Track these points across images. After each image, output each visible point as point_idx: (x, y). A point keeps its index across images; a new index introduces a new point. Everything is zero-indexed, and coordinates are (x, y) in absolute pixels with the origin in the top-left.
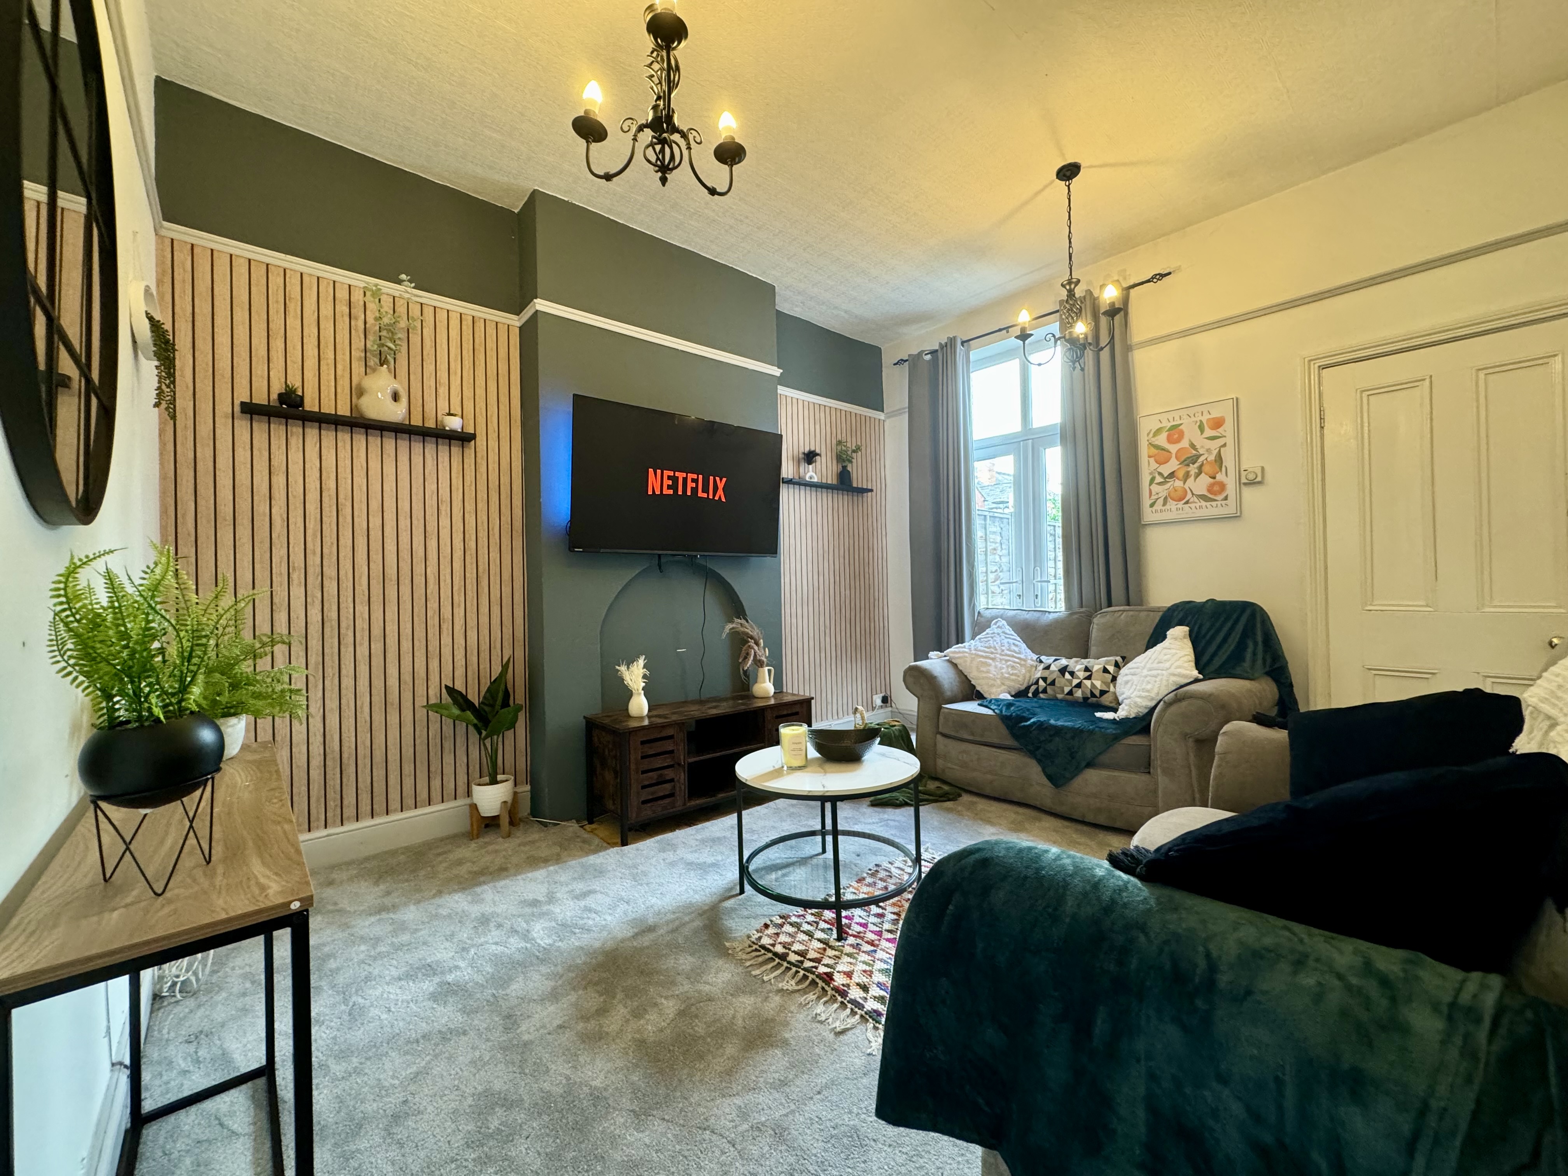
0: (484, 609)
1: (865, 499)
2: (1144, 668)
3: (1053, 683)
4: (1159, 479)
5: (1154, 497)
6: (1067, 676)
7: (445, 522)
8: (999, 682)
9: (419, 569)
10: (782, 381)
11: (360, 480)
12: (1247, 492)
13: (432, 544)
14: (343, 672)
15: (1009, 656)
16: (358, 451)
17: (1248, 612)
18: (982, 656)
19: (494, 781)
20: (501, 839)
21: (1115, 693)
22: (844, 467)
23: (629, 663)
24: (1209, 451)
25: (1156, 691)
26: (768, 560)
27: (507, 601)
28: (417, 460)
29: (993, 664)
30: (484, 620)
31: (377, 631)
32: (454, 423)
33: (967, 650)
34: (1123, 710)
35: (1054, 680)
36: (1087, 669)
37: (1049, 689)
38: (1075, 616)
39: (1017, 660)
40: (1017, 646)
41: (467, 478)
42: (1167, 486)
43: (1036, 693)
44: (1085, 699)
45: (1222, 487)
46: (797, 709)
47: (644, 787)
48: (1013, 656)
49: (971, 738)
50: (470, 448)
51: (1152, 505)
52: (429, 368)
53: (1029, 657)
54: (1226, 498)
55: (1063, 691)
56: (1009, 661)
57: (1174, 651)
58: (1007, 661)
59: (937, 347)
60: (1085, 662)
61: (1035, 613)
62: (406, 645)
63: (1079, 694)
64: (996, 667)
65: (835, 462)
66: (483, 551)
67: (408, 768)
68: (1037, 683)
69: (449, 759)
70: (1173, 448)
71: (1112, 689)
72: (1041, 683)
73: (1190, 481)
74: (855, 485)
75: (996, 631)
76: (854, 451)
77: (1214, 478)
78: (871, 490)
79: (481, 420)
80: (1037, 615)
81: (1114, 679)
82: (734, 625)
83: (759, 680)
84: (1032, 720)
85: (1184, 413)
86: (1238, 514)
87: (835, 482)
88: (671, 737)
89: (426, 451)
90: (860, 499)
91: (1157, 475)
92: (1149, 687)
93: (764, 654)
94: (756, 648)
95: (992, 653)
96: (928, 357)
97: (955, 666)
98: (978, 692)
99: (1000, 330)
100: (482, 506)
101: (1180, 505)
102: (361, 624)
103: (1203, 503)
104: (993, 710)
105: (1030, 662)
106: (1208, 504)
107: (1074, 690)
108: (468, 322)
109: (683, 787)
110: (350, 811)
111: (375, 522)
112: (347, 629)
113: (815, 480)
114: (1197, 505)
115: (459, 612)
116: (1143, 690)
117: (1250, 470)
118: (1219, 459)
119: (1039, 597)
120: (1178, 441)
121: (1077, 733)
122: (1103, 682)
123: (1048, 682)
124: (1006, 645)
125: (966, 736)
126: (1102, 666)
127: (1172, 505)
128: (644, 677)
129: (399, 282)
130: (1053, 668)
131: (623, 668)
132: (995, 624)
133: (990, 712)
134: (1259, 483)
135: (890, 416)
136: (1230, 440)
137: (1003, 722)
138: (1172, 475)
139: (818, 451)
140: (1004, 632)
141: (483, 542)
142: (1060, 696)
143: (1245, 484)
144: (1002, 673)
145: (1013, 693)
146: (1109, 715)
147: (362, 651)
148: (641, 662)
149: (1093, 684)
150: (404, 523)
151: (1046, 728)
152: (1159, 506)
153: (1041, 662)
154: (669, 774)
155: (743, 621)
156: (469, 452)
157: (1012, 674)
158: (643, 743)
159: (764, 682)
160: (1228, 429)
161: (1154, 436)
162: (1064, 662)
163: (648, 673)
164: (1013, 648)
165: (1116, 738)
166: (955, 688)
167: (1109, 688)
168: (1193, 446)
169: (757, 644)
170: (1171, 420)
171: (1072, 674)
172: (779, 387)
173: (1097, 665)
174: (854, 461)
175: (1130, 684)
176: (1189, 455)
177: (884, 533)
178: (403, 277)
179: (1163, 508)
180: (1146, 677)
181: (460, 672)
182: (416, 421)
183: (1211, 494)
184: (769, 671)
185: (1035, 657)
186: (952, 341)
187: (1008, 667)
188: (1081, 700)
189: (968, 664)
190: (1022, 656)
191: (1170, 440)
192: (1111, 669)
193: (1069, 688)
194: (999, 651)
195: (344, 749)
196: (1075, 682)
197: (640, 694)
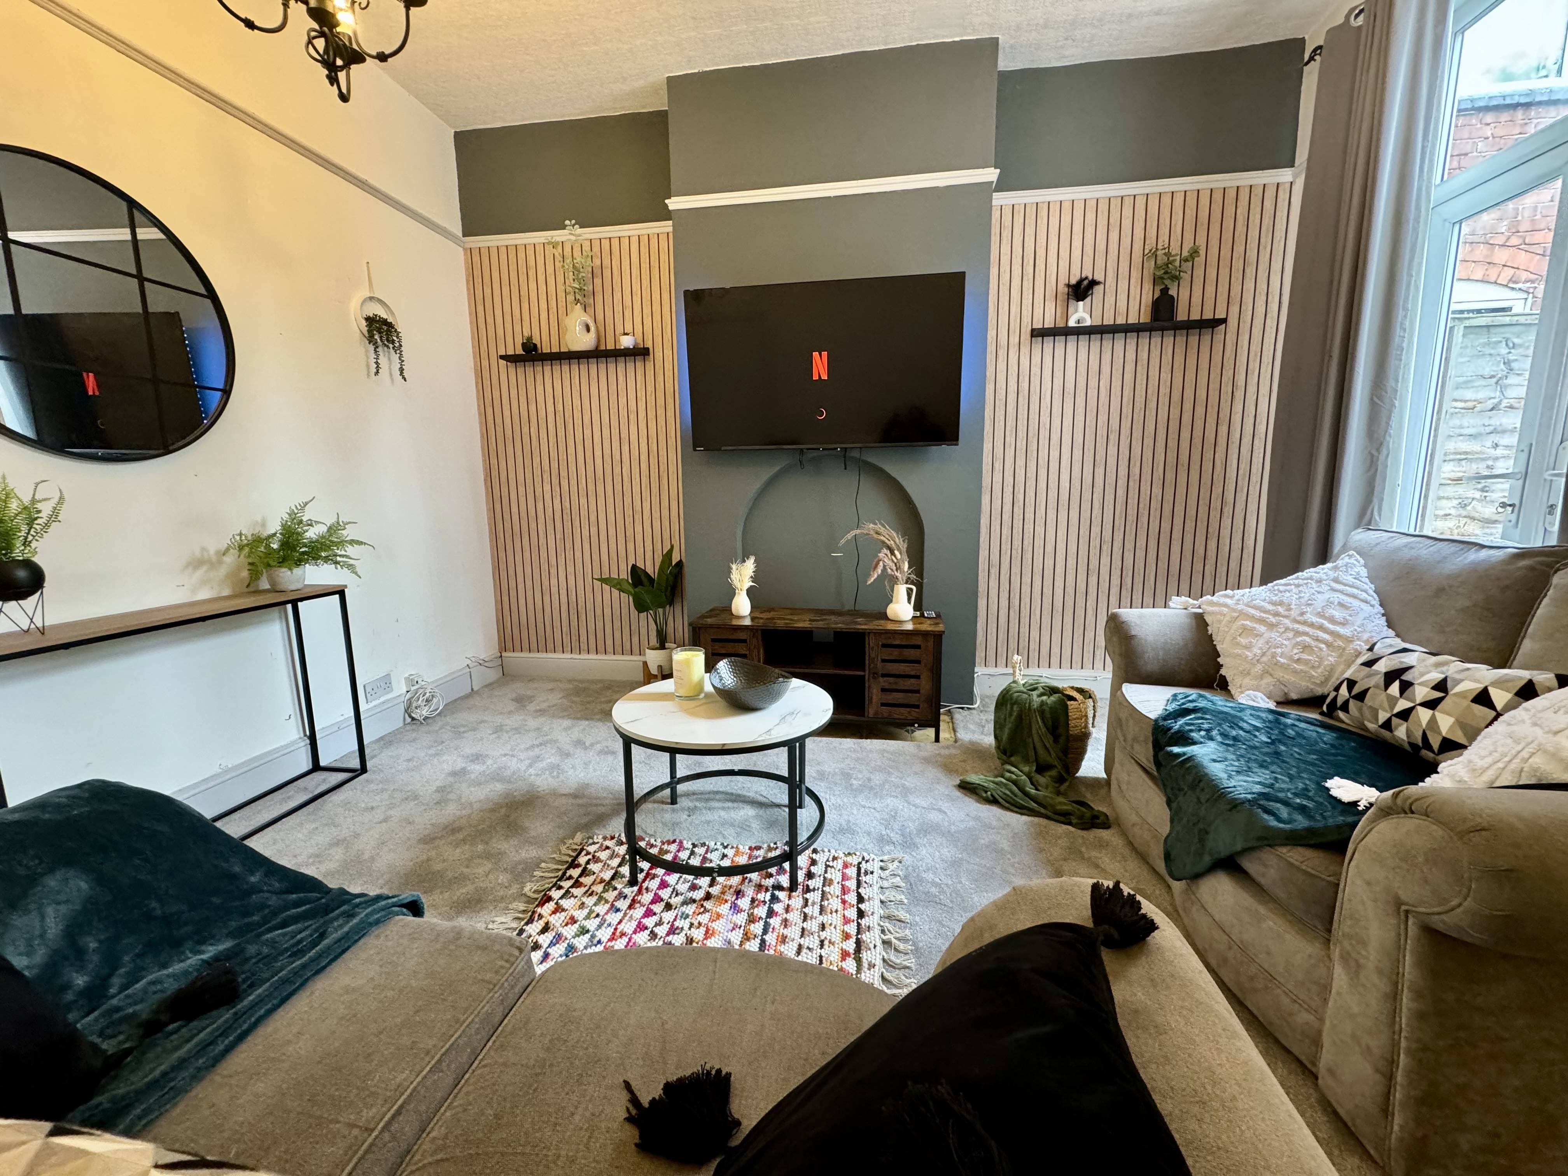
3: (1363, 696)
6: (1395, 688)
10: (1002, 185)
15: (1312, 625)
18: (1252, 618)
19: (662, 647)
22: (1165, 291)
29: (1267, 635)
32: (627, 342)
33: (1232, 601)
35: (1366, 691)
36: (1442, 686)
37: (1352, 707)
38: (1522, 563)
39: (1326, 636)
43: (1332, 705)
46: (918, 641)
48: (1321, 628)
50: (651, 362)
55: (1376, 718)
63: (1401, 731)
64: (1268, 641)
68: (1340, 688)
72: (1345, 690)
74: (1185, 317)
76: (1185, 260)
78: (1227, 321)
79: (658, 335)
83: (894, 600)
87: (1143, 320)
90: (1200, 338)
95: (1277, 614)
98: (1223, 678)
105: (1353, 643)
113: (1088, 323)
122: (1461, 724)
123: (1356, 691)
126: (1479, 686)
128: (751, 577)
130: (1383, 664)
131: (733, 567)
135: (1301, 169)
137: (1153, 736)
140: (1344, 581)
144: (1274, 656)
146: (1349, 791)
148: (752, 562)
149: (1433, 721)
153: (1376, 648)
158: (713, 641)
159: (899, 603)
162: (1411, 658)
163: (756, 574)
169: (891, 555)
171: (1406, 687)
172: (994, 197)
173: (1470, 682)
178: (567, 222)
182: (597, 346)
184: (908, 590)
185: (1379, 637)
188: (1408, 748)
192: (1502, 695)
193: (1389, 715)
196: (1403, 704)
197: (743, 594)
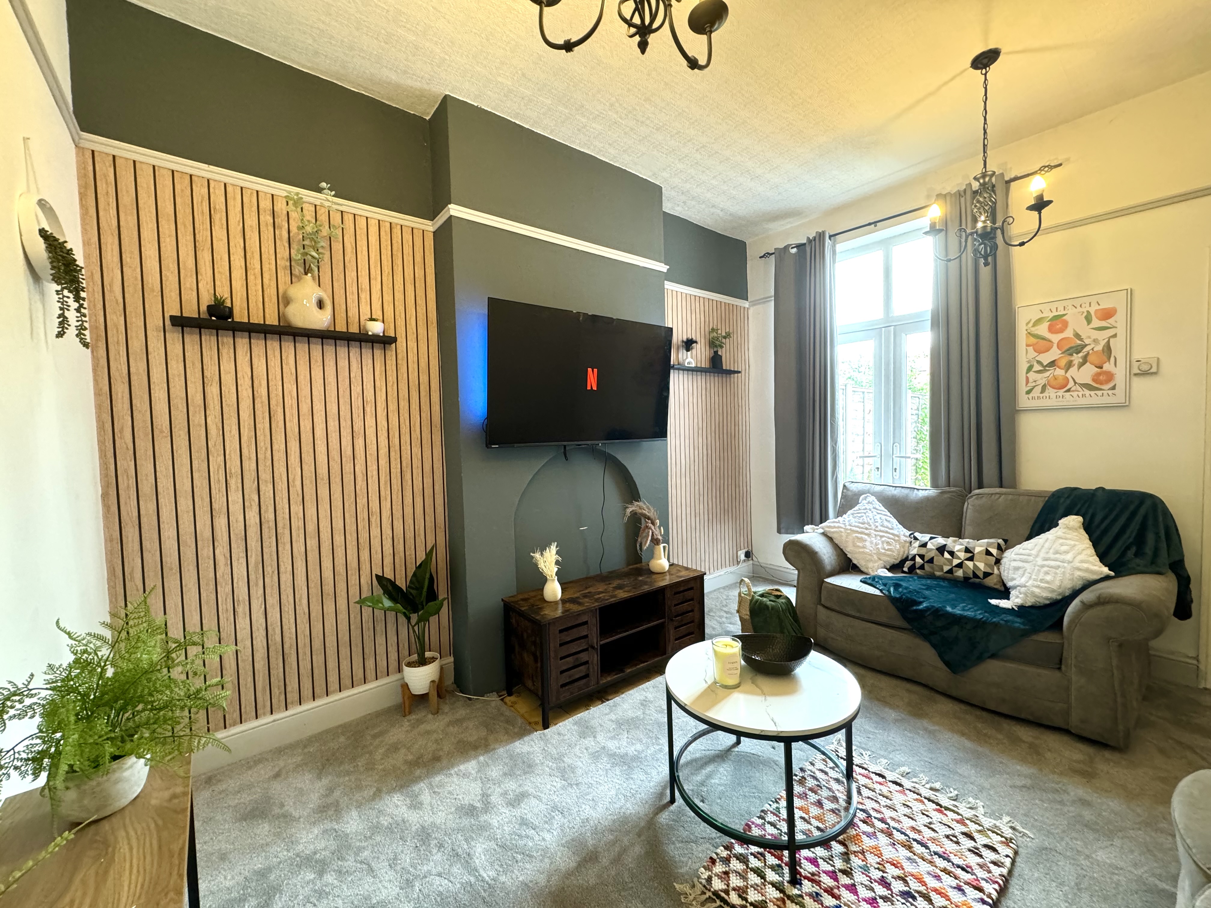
0: (408, 500)
1: (732, 379)
2: (1037, 556)
3: (931, 561)
4: (1037, 367)
5: (1031, 385)
6: (947, 555)
7: (370, 422)
8: (875, 557)
10: (669, 276)
11: (290, 387)
12: (1137, 382)
13: (359, 443)
14: (282, 569)
15: (881, 531)
16: (287, 357)
17: (1148, 503)
18: (857, 532)
19: (422, 662)
20: (430, 716)
21: (1000, 576)
22: (716, 352)
23: (542, 550)
24: (1096, 341)
25: (1057, 583)
27: (428, 492)
28: (343, 363)
29: (869, 539)
30: (409, 510)
31: (311, 527)
32: (376, 328)
33: (843, 526)
34: (1017, 597)
35: (933, 558)
36: (967, 550)
37: (927, 566)
38: (946, 496)
39: (891, 536)
40: (889, 521)
41: (389, 379)
42: (1047, 374)
43: (912, 569)
44: (966, 579)
45: (1110, 376)
46: (692, 584)
47: (562, 672)
48: (887, 532)
49: (858, 615)
50: (391, 351)
51: (1028, 392)
52: (351, 275)
53: (902, 533)
54: (1113, 388)
55: (942, 570)
56: (884, 536)
57: (1073, 543)
58: (881, 537)
59: (804, 241)
60: (966, 542)
61: (903, 490)
62: (339, 539)
63: (960, 573)
64: (871, 543)
65: (708, 348)
66: (406, 448)
67: (345, 652)
68: (913, 558)
69: (380, 640)
70: (1055, 338)
71: (996, 571)
72: (918, 559)
73: (1073, 371)
74: (724, 368)
75: (868, 507)
76: (725, 338)
77: (1101, 368)
78: (739, 372)
79: (400, 323)
80: (906, 491)
81: (998, 561)
82: (634, 508)
83: (655, 556)
84: (925, 605)
85: (1069, 303)
86: (1127, 404)
87: (707, 366)
88: (586, 623)
89: (351, 354)
90: (728, 379)
91: (1035, 364)
92: (1048, 578)
93: (659, 533)
94: (653, 527)
96: (794, 251)
97: (830, 539)
99: (870, 224)
100: (404, 404)
101: (1061, 393)
102: (297, 523)
103: (1087, 392)
104: (881, 591)
105: (903, 538)
106: (1092, 393)
107: (954, 569)
109: (596, 668)
110: (293, 696)
111: (306, 424)
112: (284, 528)
114: (1080, 394)
115: (386, 505)
116: (1042, 581)
117: (1143, 361)
118: (1108, 349)
119: (898, 471)
120: (1061, 331)
121: (979, 624)
122: (987, 564)
123: (926, 559)
124: (880, 521)
125: (853, 613)
126: (984, 548)
127: (1051, 392)
128: (557, 563)
129: (320, 190)
130: (930, 546)
131: (537, 555)
132: (865, 499)
133: (877, 592)
134: (1155, 373)
135: (754, 303)
136: (1121, 330)
137: (893, 604)
138: (1053, 364)
139: (694, 339)
140: (874, 508)
141: (406, 438)
142: (938, 574)
143: (1136, 375)
145: (888, 567)
146: (1004, 604)
147: (299, 547)
148: (554, 548)
149: (975, 565)
150: (333, 424)
151: (942, 615)
152: (1036, 392)
153: (916, 539)
154: (584, 657)
155: (640, 503)
156: (391, 354)
157: (888, 550)
158: (561, 631)
159: (660, 559)
160: (1120, 320)
161: (1034, 326)
162: (940, 541)
163: (560, 559)
164: (886, 523)
165: (1025, 634)
166: (833, 562)
167: (993, 570)
168: (1077, 336)
169: (653, 523)
170: (1054, 310)
171: (952, 553)
172: (666, 282)
173: (979, 547)
174: (724, 346)
175: (1020, 572)
176: (1073, 345)
177: (747, 409)
178: (324, 185)
179: (1041, 395)
180: (1043, 566)
181: (388, 560)
182: (341, 327)
183: (1097, 383)
184: (664, 548)
185: (908, 533)
186: (821, 236)
187: (883, 542)
188: (962, 580)
189: (844, 538)
190: (896, 532)
191: (1051, 329)
192: (994, 551)
193: (950, 567)
194: (874, 527)
195: (286, 639)
196: (956, 562)
197: (554, 580)
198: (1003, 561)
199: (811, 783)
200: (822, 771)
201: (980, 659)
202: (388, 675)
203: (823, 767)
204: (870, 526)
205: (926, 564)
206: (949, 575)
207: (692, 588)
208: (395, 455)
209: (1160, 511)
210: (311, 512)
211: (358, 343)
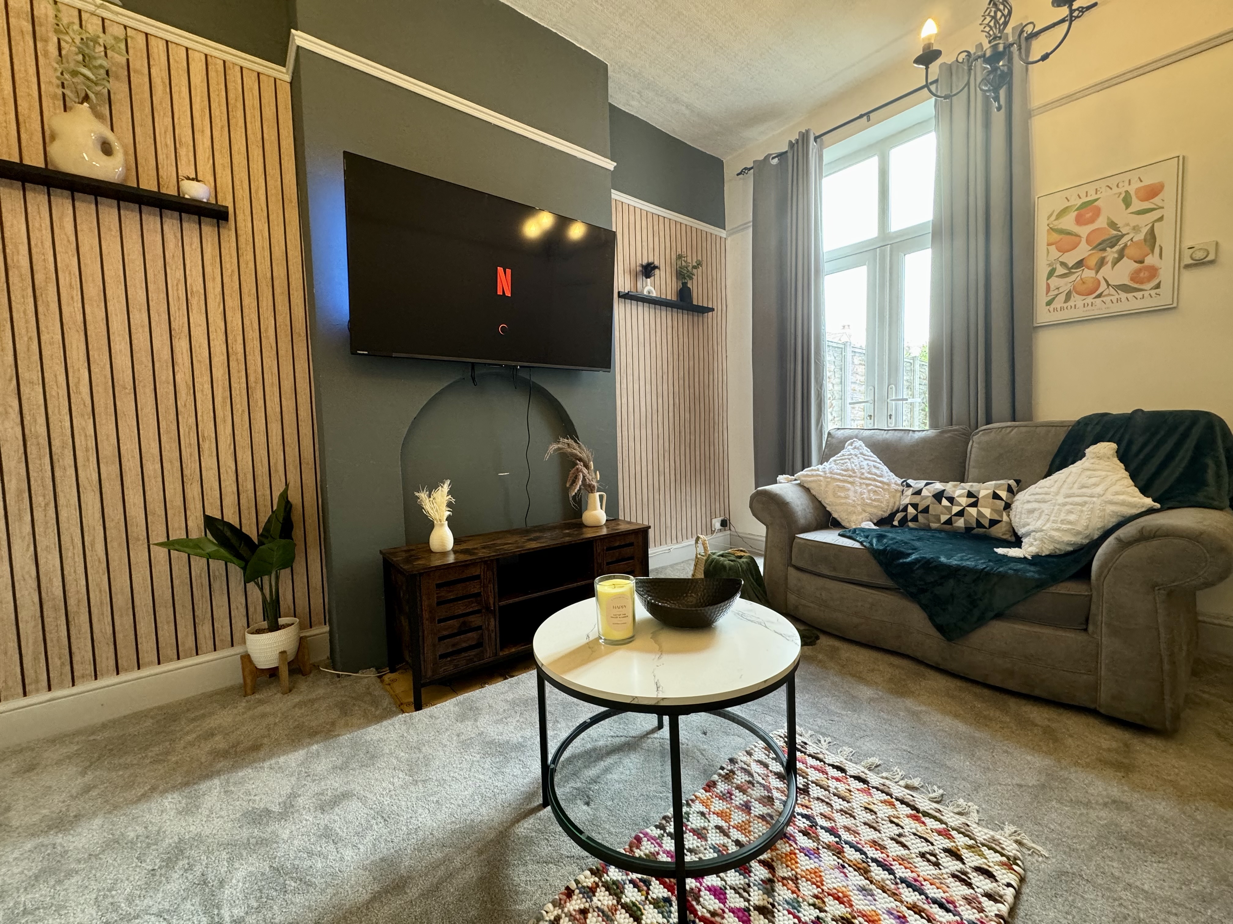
1: (705, 320)
2: (1057, 493)
3: (926, 510)
4: (1061, 270)
5: (1052, 293)
6: (945, 502)
7: (198, 318)
8: (859, 509)
9: (163, 375)
10: (617, 181)
11: (67, 259)
12: (1188, 276)
13: (181, 345)
14: (61, 501)
15: (868, 479)
17: (1202, 422)
18: (839, 480)
19: (274, 627)
20: (279, 695)
21: (1010, 523)
22: (685, 284)
23: (432, 487)
24: (1136, 229)
25: (1084, 522)
26: (601, 374)
27: (290, 417)
28: (153, 238)
29: (852, 489)
31: (108, 448)
32: (197, 191)
33: (822, 473)
34: (1031, 545)
35: (928, 507)
36: (970, 495)
37: (920, 517)
38: (946, 435)
39: (879, 484)
40: (878, 468)
41: (226, 265)
42: (1072, 278)
43: (903, 522)
44: (968, 529)
45: (1153, 272)
46: (632, 539)
47: (441, 639)
48: (875, 480)
49: (833, 574)
50: (230, 230)
51: (1049, 303)
52: (163, 122)
53: (893, 481)
54: (1158, 286)
55: (939, 520)
56: (871, 485)
57: (1104, 473)
58: (867, 485)
59: (785, 148)
60: (967, 486)
61: (896, 433)
62: (152, 468)
63: (960, 523)
64: (856, 492)
65: (674, 279)
66: (254, 357)
67: (164, 613)
68: (905, 509)
69: (220, 600)
70: (1084, 231)
71: (1005, 518)
72: (911, 510)
73: (1106, 270)
74: (695, 303)
75: (852, 452)
76: (694, 267)
77: (1142, 262)
78: (712, 310)
79: (242, 193)
80: (899, 434)
81: (1008, 506)
82: (560, 446)
83: (589, 507)
84: (913, 557)
85: (1103, 183)
86: (1175, 305)
87: (674, 298)
88: (478, 577)
89: (165, 227)
90: (701, 319)
91: (1058, 266)
92: (1072, 517)
93: (594, 478)
94: (585, 471)
95: (850, 476)
96: (775, 161)
97: (807, 490)
98: (834, 519)
99: (861, 116)
101: (1090, 299)
102: (84, 442)
103: (1123, 295)
104: (861, 543)
105: (893, 486)
106: (1130, 295)
107: (954, 518)
108: (216, 69)
109: (493, 635)
110: (83, 667)
111: (95, 313)
112: (63, 447)
113: (654, 294)
114: (1114, 298)
116: (1062, 522)
117: (1197, 247)
118: (1151, 238)
119: (893, 417)
120: (1092, 221)
121: (980, 576)
122: (994, 510)
123: (920, 509)
124: (866, 467)
125: (826, 572)
126: (990, 491)
127: (1077, 300)
128: (449, 505)
130: (925, 493)
131: (423, 495)
132: (851, 444)
133: (857, 545)
134: (1212, 262)
135: (732, 232)
136: (1169, 213)
137: (875, 558)
138: (1080, 264)
139: (656, 263)
140: (862, 454)
141: (253, 344)
142: (934, 525)
143: (1187, 266)
144: (863, 499)
145: (875, 521)
146: (1013, 552)
147: (88, 474)
148: (445, 488)
149: (979, 512)
150: (139, 317)
151: (936, 566)
152: (1059, 302)
153: (909, 486)
154: (476, 620)
155: (570, 441)
156: (228, 235)
157: (874, 500)
158: (439, 586)
159: (595, 509)
160: (1168, 197)
161: (1057, 219)
162: (938, 486)
163: (453, 500)
164: (874, 470)
165: (1041, 585)
166: (809, 516)
167: (1002, 516)
168: (1113, 225)
169: (587, 466)
170: (1083, 195)
171: (951, 500)
172: (613, 191)
173: (984, 490)
174: (695, 277)
175: (1036, 514)
176: (1107, 237)
177: (724, 356)
179: (1065, 305)
180: (1064, 504)
181: (230, 500)
182: (148, 184)
183: (1137, 283)
184: (601, 497)
185: (900, 481)
186: (804, 137)
187: (869, 491)
188: (963, 531)
189: (822, 488)
190: (885, 480)
191: (1079, 221)
192: (1003, 494)
193: (947, 517)
194: (858, 474)
196: (956, 509)
197: (442, 525)
198: (1013, 506)
199: (740, 778)
200: (760, 762)
201: (982, 621)
202: (232, 645)
203: (763, 757)
204: (855, 473)
205: (919, 515)
206: (947, 527)
207: (631, 544)
208: (237, 367)
209: (1218, 429)
210: (107, 428)
211: (176, 214)
